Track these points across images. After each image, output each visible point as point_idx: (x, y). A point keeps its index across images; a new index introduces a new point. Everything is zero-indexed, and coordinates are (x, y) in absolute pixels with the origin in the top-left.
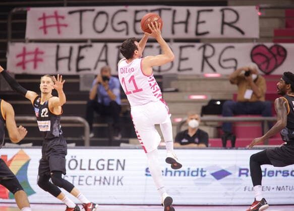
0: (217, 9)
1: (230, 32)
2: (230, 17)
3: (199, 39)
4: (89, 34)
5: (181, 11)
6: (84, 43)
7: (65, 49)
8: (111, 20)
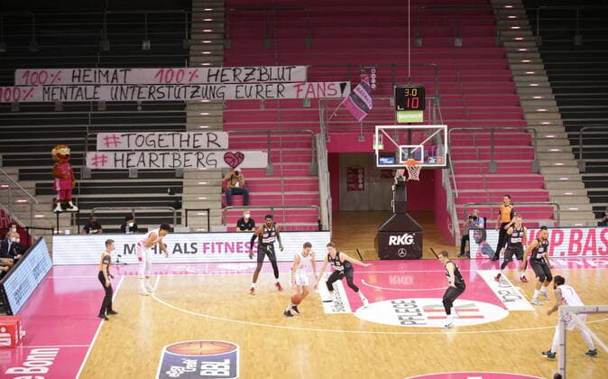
0: (205, 133)
1: (212, 146)
2: (212, 137)
4: (133, 147)
5: (185, 135)
6: (131, 152)
7: (119, 155)
8: (145, 140)
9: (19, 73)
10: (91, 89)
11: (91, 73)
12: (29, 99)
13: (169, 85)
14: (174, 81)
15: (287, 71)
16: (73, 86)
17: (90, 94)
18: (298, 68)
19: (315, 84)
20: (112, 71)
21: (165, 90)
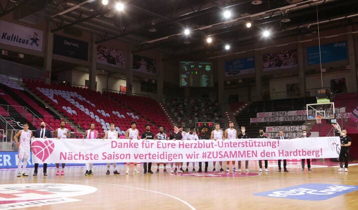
0: (298, 126)
1: (300, 130)
2: (300, 127)
3: (296, 132)
4: (276, 131)
5: (292, 127)
6: (276, 133)
7: (272, 134)
8: (280, 129)
9: (258, 114)
10: (277, 118)
11: (277, 113)
12: (260, 122)
13: (300, 116)
14: (302, 114)
15: (338, 110)
16: (272, 117)
17: (277, 119)
18: (342, 108)
19: (349, 113)
20: (283, 112)
21: (299, 117)
